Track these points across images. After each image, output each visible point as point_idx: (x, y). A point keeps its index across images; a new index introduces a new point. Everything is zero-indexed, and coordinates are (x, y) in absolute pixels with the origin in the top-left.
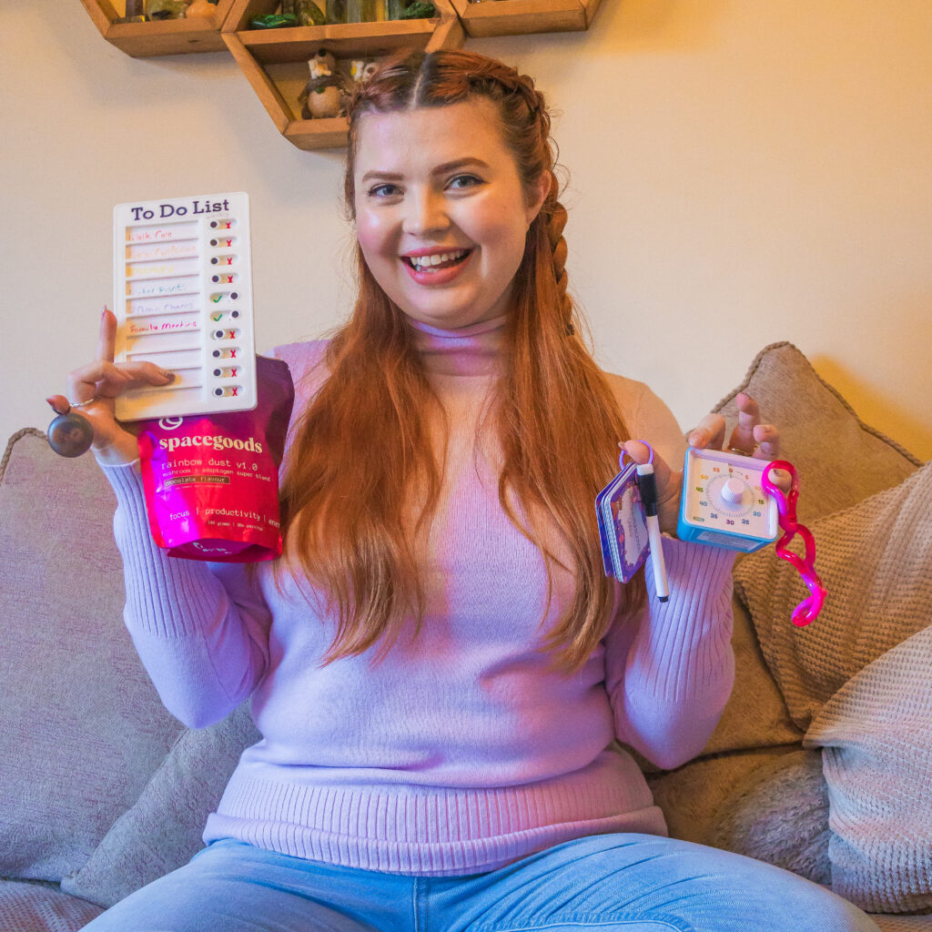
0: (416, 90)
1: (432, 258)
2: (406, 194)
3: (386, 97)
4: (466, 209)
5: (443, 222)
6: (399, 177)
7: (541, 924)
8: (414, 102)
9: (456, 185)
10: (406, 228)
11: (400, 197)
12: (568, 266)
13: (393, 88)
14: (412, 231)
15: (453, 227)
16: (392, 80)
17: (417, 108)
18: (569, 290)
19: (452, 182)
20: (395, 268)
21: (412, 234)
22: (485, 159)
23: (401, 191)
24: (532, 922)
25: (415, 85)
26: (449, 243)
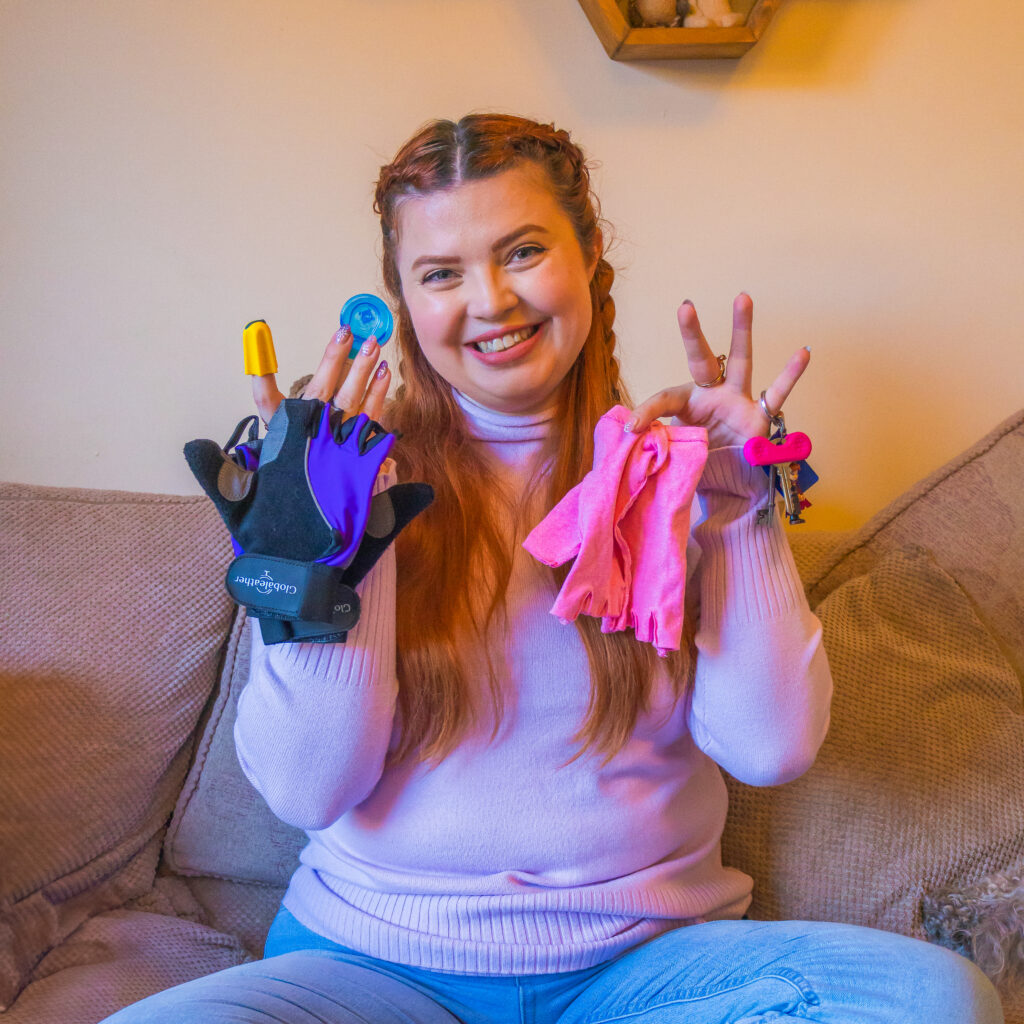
0: (458, 164)
1: (505, 338)
2: (465, 277)
3: (428, 176)
4: (531, 282)
5: (510, 300)
6: (456, 260)
7: (641, 1009)
8: (458, 176)
9: (516, 258)
10: (472, 311)
11: (459, 280)
12: (616, 328)
13: (432, 166)
14: (480, 315)
15: (521, 304)
16: (429, 157)
17: (463, 183)
18: (616, 353)
19: (513, 256)
20: (459, 354)
21: (480, 318)
22: (542, 225)
23: (458, 274)
24: (631, 1008)
25: (455, 159)
26: (518, 321)
